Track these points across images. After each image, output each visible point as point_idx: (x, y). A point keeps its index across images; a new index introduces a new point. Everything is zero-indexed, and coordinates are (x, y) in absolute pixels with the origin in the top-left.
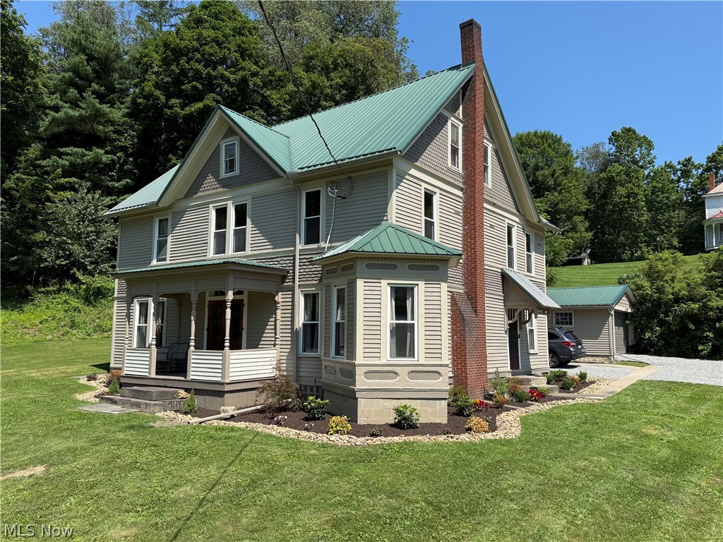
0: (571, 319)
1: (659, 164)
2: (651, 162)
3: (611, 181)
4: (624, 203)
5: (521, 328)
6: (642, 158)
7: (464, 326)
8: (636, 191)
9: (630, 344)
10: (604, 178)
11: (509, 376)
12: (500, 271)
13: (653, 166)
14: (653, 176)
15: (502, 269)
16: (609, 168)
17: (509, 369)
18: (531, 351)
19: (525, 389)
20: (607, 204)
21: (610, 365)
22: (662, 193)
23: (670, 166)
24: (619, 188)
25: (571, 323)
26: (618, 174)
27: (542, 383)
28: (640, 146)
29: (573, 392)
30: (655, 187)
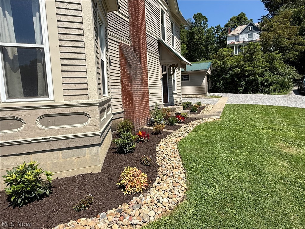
0: (188, 78)
1: (209, 27)
2: (207, 27)
3: (193, 33)
4: (197, 41)
5: (169, 78)
6: (204, 25)
7: (130, 71)
8: (202, 37)
9: (210, 89)
10: (191, 32)
11: (163, 107)
12: (157, 39)
13: (207, 28)
14: (207, 32)
15: (158, 38)
16: (193, 28)
17: (163, 103)
18: (174, 92)
19: (173, 114)
20: (192, 42)
21: (206, 98)
22: (210, 38)
23: (213, 28)
24: (196, 36)
25: (188, 80)
26: (196, 31)
27: (181, 110)
28: (203, 20)
29: (198, 113)
30: (208, 36)
